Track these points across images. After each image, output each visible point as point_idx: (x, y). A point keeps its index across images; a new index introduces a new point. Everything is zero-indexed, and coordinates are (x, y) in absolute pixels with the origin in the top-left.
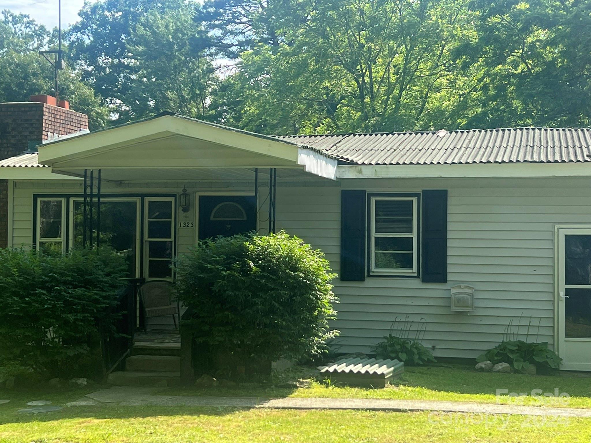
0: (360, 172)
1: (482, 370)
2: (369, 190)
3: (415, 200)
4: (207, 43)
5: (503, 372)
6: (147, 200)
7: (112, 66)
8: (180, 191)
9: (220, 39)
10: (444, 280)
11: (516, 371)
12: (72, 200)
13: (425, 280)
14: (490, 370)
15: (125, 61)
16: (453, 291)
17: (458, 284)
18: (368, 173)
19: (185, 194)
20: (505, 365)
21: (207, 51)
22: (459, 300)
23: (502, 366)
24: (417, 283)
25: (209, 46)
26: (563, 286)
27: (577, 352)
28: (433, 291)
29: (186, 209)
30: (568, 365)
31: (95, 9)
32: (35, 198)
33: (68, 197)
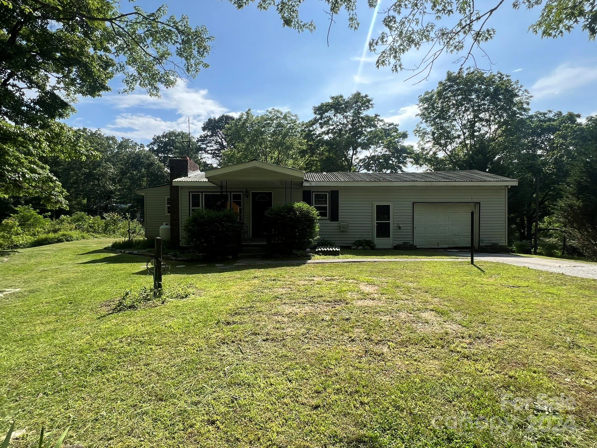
0: (311, 184)
1: (354, 249)
2: (312, 190)
3: (328, 194)
4: (201, 149)
5: (361, 249)
6: (232, 193)
7: (164, 157)
8: (245, 190)
9: (205, 148)
10: (338, 220)
11: (365, 249)
12: (203, 194)
13: (331, 221)
14: (356, 249)
15: (169, 155)
16: (341, 224)
17: (343, 221)
18: (313, 184)
19: (247, 191)
20: (362, 247)
21: (200, 152)
22: (343, 227)
23: (361, 247)
24: (329, 222)
25: (201, 150)
26: (376, 222)
27: (380, 242)
28: (335, 224)
29: (247, 197)
30: (378, 247)
31: (158, 137)
32: (190, 192)
33: (202, 192)
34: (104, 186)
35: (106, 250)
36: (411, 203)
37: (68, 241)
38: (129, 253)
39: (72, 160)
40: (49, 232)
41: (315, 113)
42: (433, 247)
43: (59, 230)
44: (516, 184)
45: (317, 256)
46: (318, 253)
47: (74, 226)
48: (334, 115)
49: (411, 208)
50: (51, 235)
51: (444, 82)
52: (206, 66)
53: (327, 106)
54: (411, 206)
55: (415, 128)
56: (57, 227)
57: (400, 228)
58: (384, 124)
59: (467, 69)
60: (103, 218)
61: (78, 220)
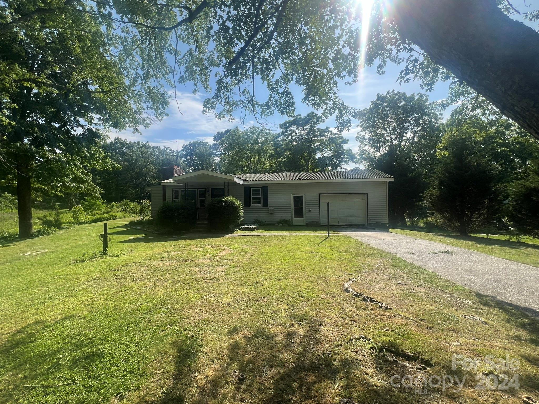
0: (248, 182)
2: (251, 186)
3: (261, 189)
4: (213, 154)
6: (199, 189)
7: (190, 159)
8: (207, 187)
9: (216, 153)
10: (268, 206)
11: (283, 226)
14: (278, 226)
15: (193, 158)
16: (270, 209)
17: (271, 207)
18: (250, 183)
20: (281, 225)
21: (213, 156)
22: (271, 211)
24: (262, 207)
26: (293, 207)
27: (296, 221)
28: (265, 209)
29: (208, 192)
30: (294, 224)
31: (186, 146)
32: (172, 189)
33: (180, 189)
34: (149, 181)
35: (125, 226)
36: (318, 194)
37: (114, 219)
38: (134, 229)
39: (104, 169)
40: (103, 214)
41: (281, 128)
42: (335, 224)
43: (110, 212)
44: (393, 179)
45: (239, 231)
46: (241, 229)
47: (120, 209)
48: (297, 129)
49: (318, 198)
50: (105, 215)
51: (375, 100)
52: (167, 115)
53: (289, 123)
54: (318, 196)
55: (357, 135)
56: (109, 210)
57: (310, 211)
58: (331, 134)
59: (392, 91)
60: (139, 203)
61: (125, 205)
